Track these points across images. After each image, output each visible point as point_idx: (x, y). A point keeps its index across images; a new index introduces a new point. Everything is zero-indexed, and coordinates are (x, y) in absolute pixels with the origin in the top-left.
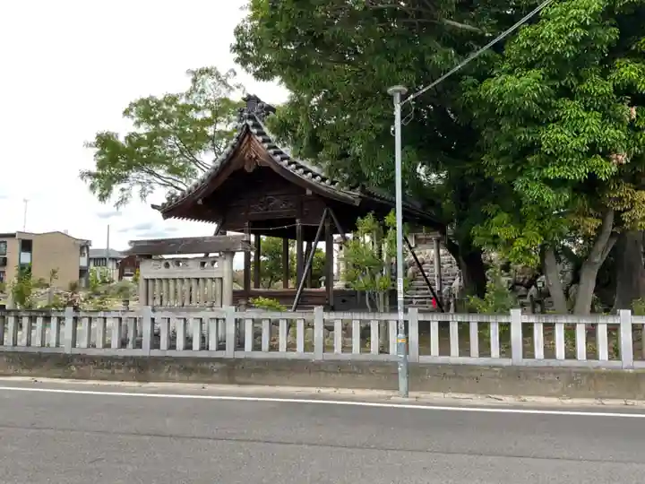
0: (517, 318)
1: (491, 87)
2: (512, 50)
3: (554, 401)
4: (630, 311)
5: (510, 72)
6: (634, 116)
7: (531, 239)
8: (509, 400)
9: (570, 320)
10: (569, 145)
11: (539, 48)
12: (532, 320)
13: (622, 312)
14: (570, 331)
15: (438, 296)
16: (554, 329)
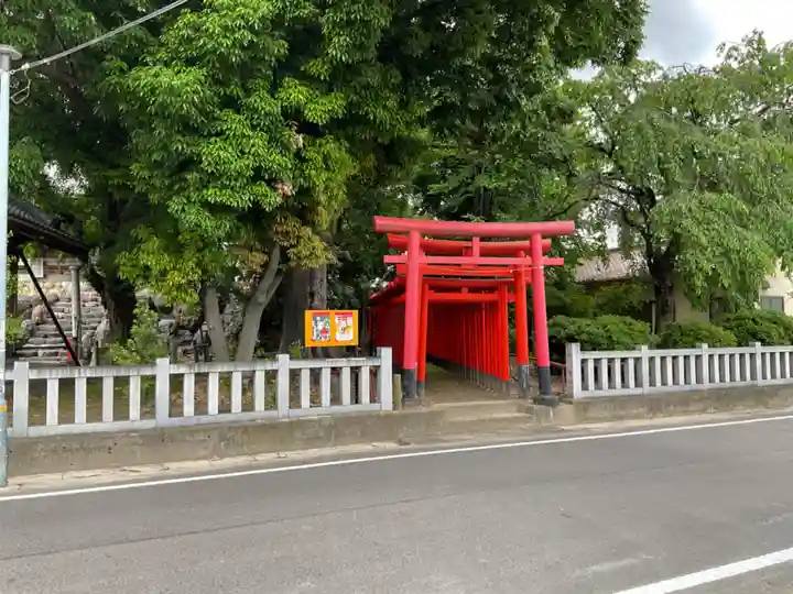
0: (163, 369)
1: (143, 78)
2: (170, 36)
3: (204, 464)
4: (288, 356)
5: (167, 64)
6: (301, 145)
7: (185, 272)
8: (148, 470)
9: (226, 368)
10: (233, 166)
11: (202, 41)
12: (182, 370)
13: (280, 356)
14: (226, 381)
15: (72, 344)
16: (206, 381)
